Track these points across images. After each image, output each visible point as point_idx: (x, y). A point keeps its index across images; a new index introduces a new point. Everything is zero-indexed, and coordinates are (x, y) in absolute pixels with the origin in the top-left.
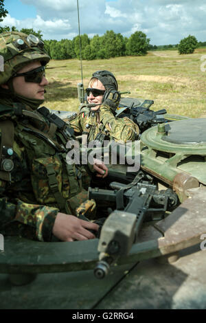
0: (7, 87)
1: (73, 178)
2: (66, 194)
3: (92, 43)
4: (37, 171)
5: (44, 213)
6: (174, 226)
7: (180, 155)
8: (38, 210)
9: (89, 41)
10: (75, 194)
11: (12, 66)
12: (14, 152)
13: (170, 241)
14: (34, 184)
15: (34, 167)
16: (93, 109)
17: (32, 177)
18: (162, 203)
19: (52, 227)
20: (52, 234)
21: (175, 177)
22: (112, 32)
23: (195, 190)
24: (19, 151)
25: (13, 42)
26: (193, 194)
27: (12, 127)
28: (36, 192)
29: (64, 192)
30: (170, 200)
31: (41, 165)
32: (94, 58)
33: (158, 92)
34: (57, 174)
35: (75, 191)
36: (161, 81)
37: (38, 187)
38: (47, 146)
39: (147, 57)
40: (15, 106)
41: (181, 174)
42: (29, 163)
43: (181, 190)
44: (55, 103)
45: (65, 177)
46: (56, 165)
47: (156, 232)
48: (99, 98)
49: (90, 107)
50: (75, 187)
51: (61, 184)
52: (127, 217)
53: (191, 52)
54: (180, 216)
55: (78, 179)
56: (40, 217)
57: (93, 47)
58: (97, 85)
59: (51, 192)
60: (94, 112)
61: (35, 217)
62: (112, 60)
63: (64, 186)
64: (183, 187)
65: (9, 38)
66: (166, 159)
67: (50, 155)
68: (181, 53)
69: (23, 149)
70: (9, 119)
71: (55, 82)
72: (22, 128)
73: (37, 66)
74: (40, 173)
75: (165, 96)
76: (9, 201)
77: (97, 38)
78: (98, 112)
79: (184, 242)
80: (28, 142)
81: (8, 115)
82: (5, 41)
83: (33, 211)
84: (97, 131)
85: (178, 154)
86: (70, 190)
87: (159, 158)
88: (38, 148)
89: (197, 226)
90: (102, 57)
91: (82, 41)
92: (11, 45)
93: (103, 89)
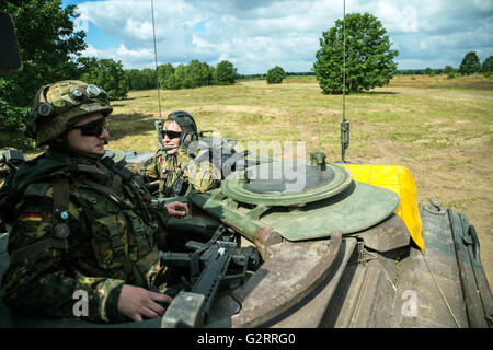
0: (60, 140)
1: (141, 237)
2: (133, 257)
3: (176, 71)
4: (98, 233)
5: (107, 287)
6: (252, 294)
7: (262, 206)
8: (100, 284)
9: (173, 70)
10: (144, 256)
11: (67, 119)
12: (69, 214)
13: (245, 318)
14: (96, 248)
15: (95, 228)
16: (169, 152)
17: (92, 240)
18: (242, 263)
19: (117, 302)
20: (117, 311)
21: (257, 232)
22: (197, 61)
23: (278, 246)
24: (75, 212)
25: (69, 93)
26: (275, 251)
27: (67, 186)
28: (98, 257)
29: (132, 255)
30: (250, 260)
31: (103, 225)
32: (178, 88)
33: (247, 123)
34: (122, 235)
35: (144, 252)
36: (251, 112)
37: (100, 250)
38: (110, 204)
39: (236, 86)
40: (69, 161)
41: (262, 229)
42: (89, 224)
43: (263, 247)
44: (136, 137)
45: (132, 237)
46: (120, 224)
47: (233, 303)
48: (176, 140)
49: (166, 150)
50: (143, 248)
51: (127, 245)
52: (192, 300)
53: (280, 82)
54: (260, 280)
55: (147, 237)
56: (103, 291)
57: (177, 77)
58: (173, 126)
59: (115, 255)
60: (171, 155)
61: (97, 292)
62: (198, 89)
63: (130, 248)
64: (265, 244)
65: (66, 88)
66: (249, 210)
67: (113, 213)
68: (270, 82)
69: (80, 209)
70: (63, 176)
71: (136, 114)
72: (79, 185)
73: (96, 118)
74: (103, 236)
75: (255, 127)
76: (66, 275)
77: (181, 67)
78: (175, 155)
79: (260, 318)
80: (87, 201)
81: (61, 172)
82: (61, 92)
83: (94, 285)
84: (175, 177)
85: (261, 205)
86: (138, 252)
87: (241, 209)
88: (99, 207)
89: (274, 296)
90: (188, 87)
91: (166, 70)
92: (67, 98)
93: (179, 130)
